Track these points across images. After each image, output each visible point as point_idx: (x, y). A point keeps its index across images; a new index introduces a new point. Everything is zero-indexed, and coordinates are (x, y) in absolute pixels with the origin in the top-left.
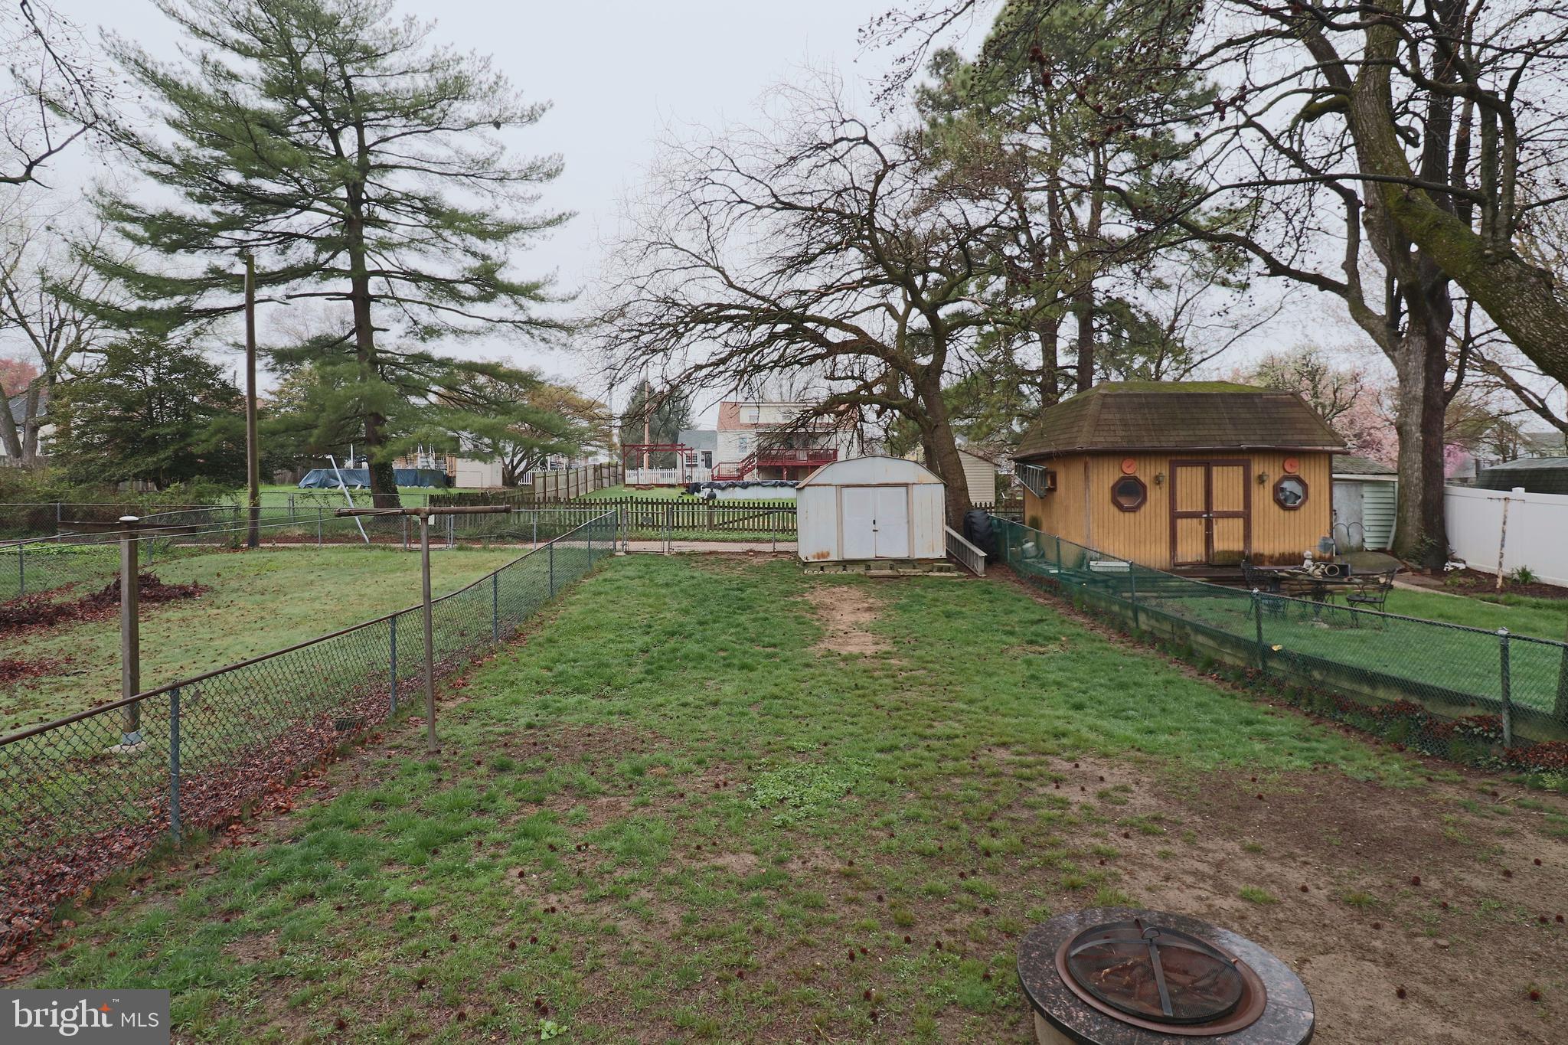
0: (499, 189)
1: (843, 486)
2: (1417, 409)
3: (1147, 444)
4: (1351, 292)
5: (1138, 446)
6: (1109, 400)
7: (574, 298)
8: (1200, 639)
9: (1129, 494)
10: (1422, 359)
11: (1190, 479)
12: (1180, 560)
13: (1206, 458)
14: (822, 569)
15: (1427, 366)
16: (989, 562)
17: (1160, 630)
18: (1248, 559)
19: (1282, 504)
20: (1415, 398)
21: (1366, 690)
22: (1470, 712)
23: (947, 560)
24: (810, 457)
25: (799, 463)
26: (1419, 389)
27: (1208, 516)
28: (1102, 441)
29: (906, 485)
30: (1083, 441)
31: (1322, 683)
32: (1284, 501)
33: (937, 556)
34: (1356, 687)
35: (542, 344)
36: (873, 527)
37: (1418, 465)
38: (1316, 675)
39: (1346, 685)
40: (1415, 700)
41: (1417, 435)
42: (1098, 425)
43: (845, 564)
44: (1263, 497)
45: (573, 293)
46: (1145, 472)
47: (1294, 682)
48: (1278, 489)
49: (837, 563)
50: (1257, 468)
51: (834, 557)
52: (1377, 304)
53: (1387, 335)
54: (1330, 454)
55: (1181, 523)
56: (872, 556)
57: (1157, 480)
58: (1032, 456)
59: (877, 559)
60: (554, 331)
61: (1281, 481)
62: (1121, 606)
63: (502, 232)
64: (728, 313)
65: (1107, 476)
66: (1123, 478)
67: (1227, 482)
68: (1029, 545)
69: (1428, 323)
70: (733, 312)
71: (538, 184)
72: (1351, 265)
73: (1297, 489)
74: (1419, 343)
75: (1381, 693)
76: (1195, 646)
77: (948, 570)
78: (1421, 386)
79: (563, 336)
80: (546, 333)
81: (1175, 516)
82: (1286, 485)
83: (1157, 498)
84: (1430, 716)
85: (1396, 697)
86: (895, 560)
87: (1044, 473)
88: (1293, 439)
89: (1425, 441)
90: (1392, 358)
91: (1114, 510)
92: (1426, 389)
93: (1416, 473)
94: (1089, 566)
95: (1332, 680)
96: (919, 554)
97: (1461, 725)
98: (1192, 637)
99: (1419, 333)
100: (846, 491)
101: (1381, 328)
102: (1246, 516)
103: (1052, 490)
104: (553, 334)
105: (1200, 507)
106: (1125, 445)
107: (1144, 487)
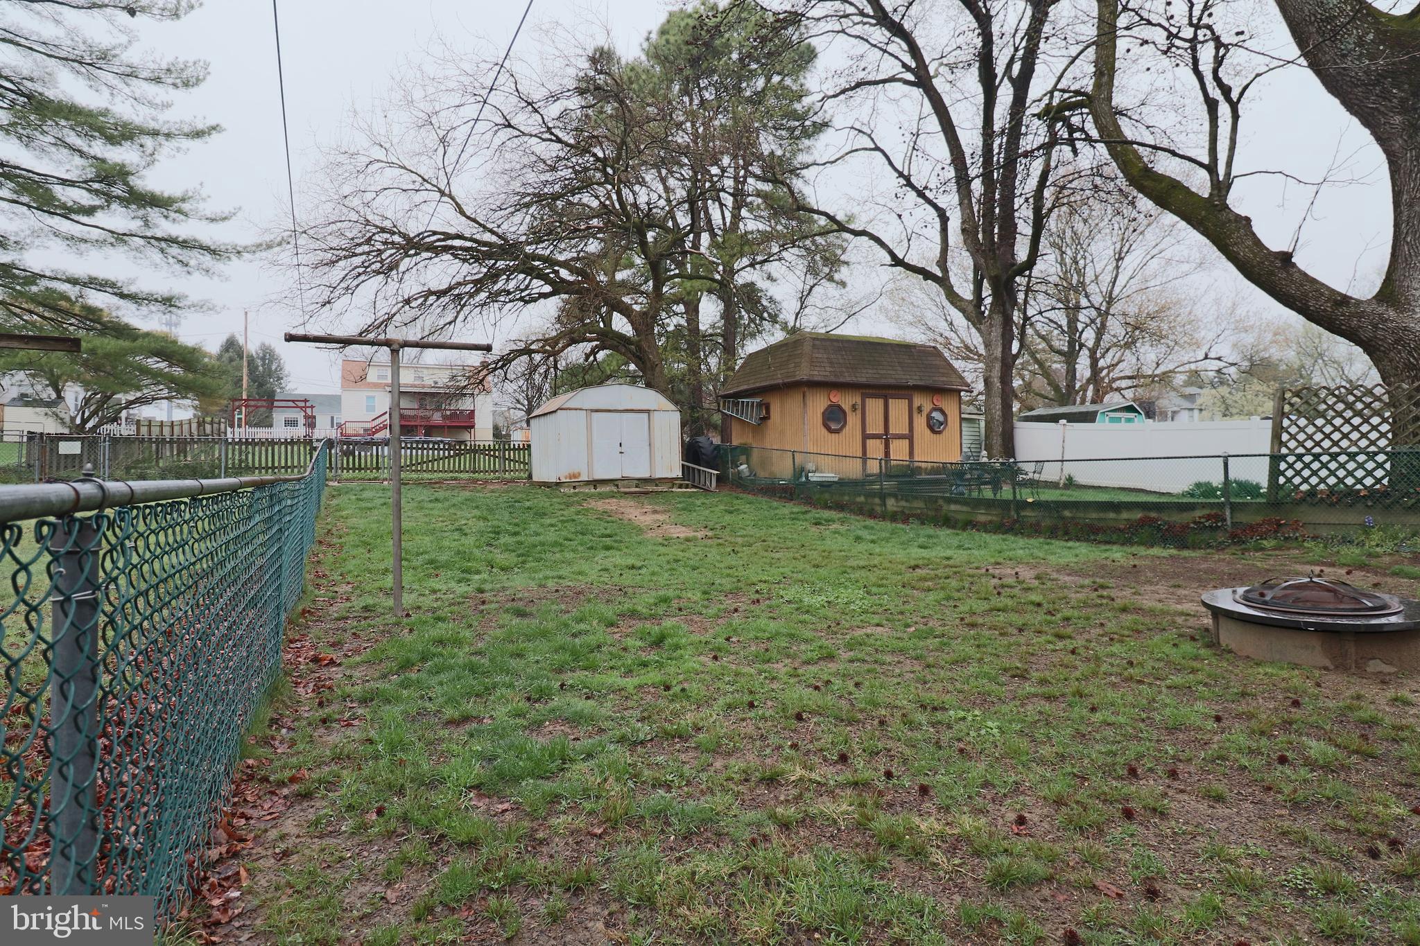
0: (121, 85)
1: (593, 411)
2: (998, 366)
3: (848, 378)
4: (943, 282)
5: (841, 380)
6: (817, 342)
7: (225, 219)
8: (953, 507)
9: (834, 418)
10: (1000, 331)
11: (874, 407)
12: (869, 472)
13: (886, 391)
14: (574, 488)
15: (1003, 335)
16: (719, 479)
17: (911, 508)
18: (912, 470)
19: (931, 428)
20: (996, 358)
21: (1112, 515)
22: (1198, 513)
23: (683, 479)
24: (445, 417)
25: (432, 423)
26: (998, 352)
27: (886, 438)
28: (818, 375)
29: (648, 411)
30: (804, 373)
31: (1073, 518)
32: (935, 428)
33: (674, 476)
34: (1102, 515)
35: (178, 267)
36: (620, 449)
37: (999, 407)
38: (1067, 513)
39: (1094, 515)
40: (1153, 515)
41: (997, 384)
42: (813, 363)
43: (596, 483)
44: (920, 422)
45: (226, 214)
46: (846, 401)
47: (1047, 523)
48: (929, 418)
49: (588, 483)
50: (918, 400)
51: (584, 478)
52: (965, 290)
53: (973, 311)
54: (960, 391)
55: (870, 443)
56: (619, 476)
57: (854, 408)
58: (746, 391)
59: (623, 479)
60: (195, 252)
61: (931, 412)
62: (867, 496)
63: (124, 134)
64: (449, 242)
65: (818, 404)
66: (830, 406)
67: (898, 408)
68: (743, 467)
69: (1004, 305)
70: (457, 243)
71: (171, 89)
72: (943, 262)
73: (941, 418)
74: (998, 319)
75: (1125, 515)
76: (950, 514)
77: (687, 486)
78: (1000, 349)
79: (207, 259)
80: (185, 255)
81: (866, 437)
82: (934, 414)
83: (853, 420)
84: (1166, 523)
85: (1138, 515)
86: (639, 480)
87: (760, 405)
88: (940, 380)
89: (1003, 389)
90: (979, 330)
91: (824, 431)
92: (1003, 352)
93: (997, 413)
94: (807, 477)
95: (1082, 515)
96: (659, 474)
97: (1195, 522)
98: (945, 507)
99: (999, 312)
100: (595, 415)
101: (970, 308)
102: (910, 437)
103: (766, 418)
104: (194, 257)
105: (881, 431)
106: (832, 379)
107: (844, 413)
